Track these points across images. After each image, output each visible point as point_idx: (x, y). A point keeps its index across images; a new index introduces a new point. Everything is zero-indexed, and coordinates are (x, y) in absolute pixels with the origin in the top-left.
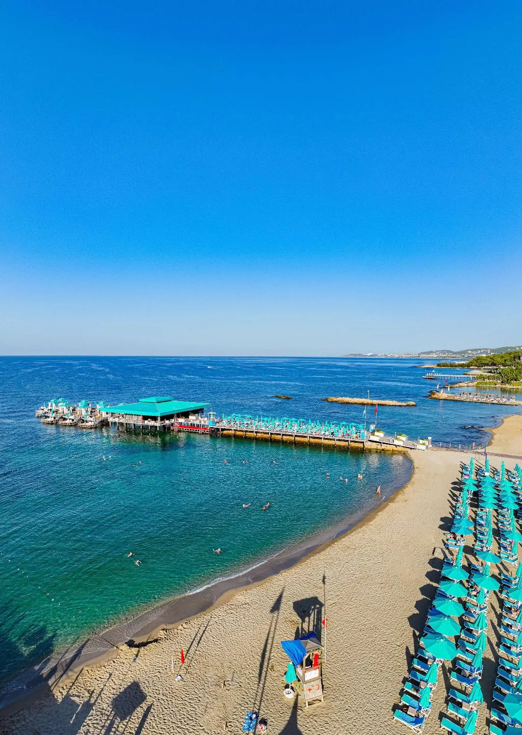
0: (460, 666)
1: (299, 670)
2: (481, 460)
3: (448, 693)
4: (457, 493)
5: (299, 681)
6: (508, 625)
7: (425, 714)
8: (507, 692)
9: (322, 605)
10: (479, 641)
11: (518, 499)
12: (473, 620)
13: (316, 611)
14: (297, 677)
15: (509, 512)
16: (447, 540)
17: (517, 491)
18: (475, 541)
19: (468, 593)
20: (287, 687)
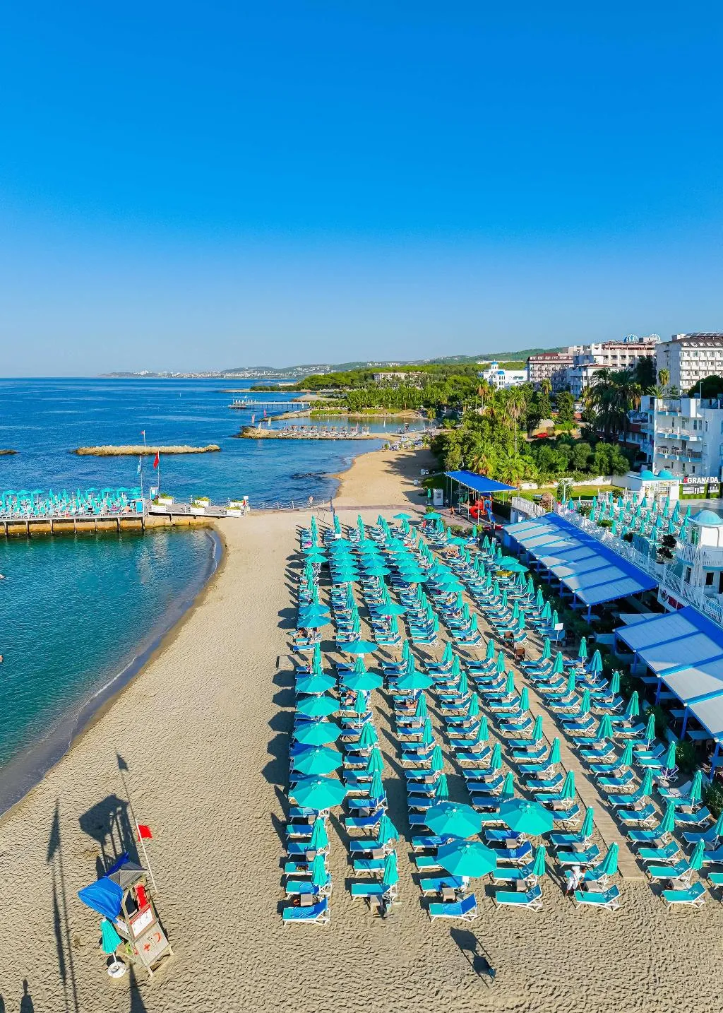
0: (356, 806)
1: (121, 925)
2: (328, 518)
3: (348, 850)
4: (297, 571)
5: (126, 941)
6: (406, 725)
7: (325, 893)
8: (426, 808)
9: (125, 805)
10: (372, 762)
11: (388, 560)
12: (356, 738)
13: (118, 818)
14: (121, 938)
15: (378, 579)
16: (294, 641)
17: (384, 551)
18: (336, 631)
19: (341, 704)
20: (110, 961)
